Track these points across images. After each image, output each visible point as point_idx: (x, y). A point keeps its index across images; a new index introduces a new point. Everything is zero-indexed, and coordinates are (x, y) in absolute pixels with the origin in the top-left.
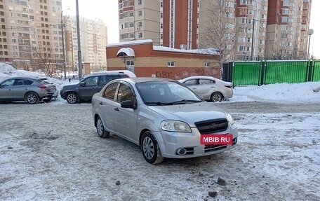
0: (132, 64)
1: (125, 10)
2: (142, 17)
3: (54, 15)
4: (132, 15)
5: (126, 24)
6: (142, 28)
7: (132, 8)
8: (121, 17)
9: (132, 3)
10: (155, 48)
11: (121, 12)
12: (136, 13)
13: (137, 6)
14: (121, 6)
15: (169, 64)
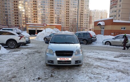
0: (104, 28)
1: (113, 5)
2: (121, 8)
3: (85, 10)
4: (116, 7)
5: (112, 11)
6: (120, 13)
7: (116, 4)
8: (111, 8)
9: (117, 2)
10: (114, 21)
11: (111, 6)
12: (118, 6)
13: (119, 3)
14: (111, 4)
15: (122, 28)
